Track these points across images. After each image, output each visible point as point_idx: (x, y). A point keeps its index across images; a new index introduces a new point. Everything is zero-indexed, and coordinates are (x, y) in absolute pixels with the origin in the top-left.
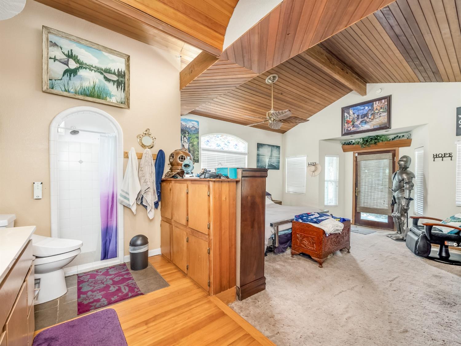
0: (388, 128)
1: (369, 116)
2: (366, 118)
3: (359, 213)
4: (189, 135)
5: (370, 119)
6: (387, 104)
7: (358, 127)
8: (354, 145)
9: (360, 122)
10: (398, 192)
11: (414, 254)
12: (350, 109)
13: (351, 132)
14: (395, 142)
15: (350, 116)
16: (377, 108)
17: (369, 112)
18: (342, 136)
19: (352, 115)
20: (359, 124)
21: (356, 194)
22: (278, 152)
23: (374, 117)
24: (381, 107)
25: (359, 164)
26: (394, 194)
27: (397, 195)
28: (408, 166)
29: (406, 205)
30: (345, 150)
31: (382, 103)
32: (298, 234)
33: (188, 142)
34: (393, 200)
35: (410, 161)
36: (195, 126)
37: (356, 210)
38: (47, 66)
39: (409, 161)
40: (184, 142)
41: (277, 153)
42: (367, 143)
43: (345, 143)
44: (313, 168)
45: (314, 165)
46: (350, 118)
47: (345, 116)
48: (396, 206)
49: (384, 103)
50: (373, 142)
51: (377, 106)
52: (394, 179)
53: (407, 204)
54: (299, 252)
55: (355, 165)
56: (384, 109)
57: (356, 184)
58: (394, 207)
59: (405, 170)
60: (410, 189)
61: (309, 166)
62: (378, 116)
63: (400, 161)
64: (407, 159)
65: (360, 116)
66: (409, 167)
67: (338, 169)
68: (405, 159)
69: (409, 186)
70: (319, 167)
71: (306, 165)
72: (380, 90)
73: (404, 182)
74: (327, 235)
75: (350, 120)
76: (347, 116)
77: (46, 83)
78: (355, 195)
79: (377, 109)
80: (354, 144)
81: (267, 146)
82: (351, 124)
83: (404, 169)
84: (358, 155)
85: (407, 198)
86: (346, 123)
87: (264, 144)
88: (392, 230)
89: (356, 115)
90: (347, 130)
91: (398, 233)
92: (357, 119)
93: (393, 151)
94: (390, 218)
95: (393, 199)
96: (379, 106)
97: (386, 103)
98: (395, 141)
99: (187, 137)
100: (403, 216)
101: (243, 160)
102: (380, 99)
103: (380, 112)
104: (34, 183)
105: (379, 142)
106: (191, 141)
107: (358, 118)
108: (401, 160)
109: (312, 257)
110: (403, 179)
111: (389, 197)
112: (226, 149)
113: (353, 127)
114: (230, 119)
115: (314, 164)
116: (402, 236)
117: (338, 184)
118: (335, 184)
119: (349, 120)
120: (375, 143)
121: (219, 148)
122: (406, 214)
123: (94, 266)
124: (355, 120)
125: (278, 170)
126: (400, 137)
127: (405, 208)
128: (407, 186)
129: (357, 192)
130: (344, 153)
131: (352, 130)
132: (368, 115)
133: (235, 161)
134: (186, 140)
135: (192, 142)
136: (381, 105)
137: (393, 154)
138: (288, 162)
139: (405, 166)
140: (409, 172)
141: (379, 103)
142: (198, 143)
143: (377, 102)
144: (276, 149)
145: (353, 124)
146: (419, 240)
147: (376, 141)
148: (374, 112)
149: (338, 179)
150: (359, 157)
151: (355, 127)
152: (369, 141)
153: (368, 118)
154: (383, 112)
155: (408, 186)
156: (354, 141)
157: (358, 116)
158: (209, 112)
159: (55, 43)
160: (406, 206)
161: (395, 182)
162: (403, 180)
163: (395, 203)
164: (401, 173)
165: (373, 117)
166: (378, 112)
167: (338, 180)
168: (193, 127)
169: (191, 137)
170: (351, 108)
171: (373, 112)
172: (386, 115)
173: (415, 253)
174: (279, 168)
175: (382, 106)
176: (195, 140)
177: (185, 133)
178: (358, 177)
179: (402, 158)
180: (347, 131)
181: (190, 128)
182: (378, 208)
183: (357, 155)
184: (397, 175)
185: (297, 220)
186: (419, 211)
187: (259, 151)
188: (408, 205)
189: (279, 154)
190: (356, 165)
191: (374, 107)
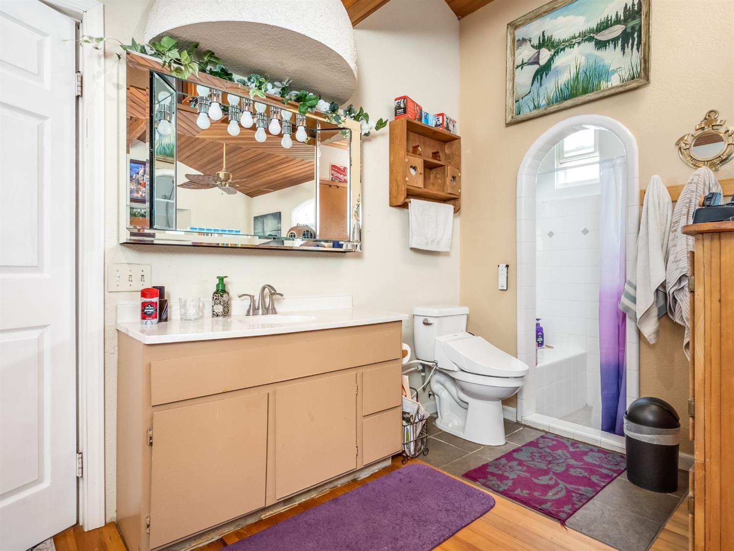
38: (512, 82)
77: (511, 109)
104: (499, 266)
123: (578, 432)
159: (523, 39)
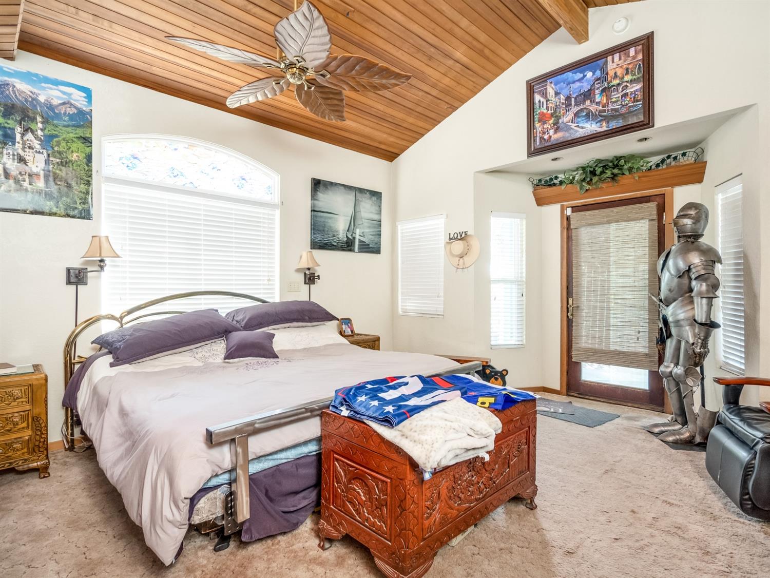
0: (647, 124)
1: (597, 96)
2: (588, 102)
3: (578, 364)
4: (49, 127)
5: (598, 103)
6: (643, 59)
7: (569, 128)
8: (563, 187)
9: (573, 115)
10: (677, 304)
11: (738, 510)
12: (548, 84)
13: (550, 144)
14: (663, 172)
15: (547, 101)
16: (615, 73)
17: (597, 86)
18: (528, 157)
19: (553, 99)
20: (572, 122)
21: (569, 314)
22: (376, 208)
23: (608, 98)
24: (627, 69)
25: (577, 236)
26: (664, 312)
27: (672, 315)
28: (700, 232)
29: (700, 341)
30: (540, 202)
31: (629, 56)
32: (337, 460)
33: (45, 151)
34: (661, 328)
35: (707, 217)
36: (73, 102)
37: (569, 356)
39: (704, 217)
40: (27, 150)
41: (374, 209)
42: (594, 178)
43: (540, 181)
44: (458, 246)
45: (462, 237)
46: (547, 108)
47: (537, 101)
48: (670, 345)
49: (634, 58)
50: (609, 173)
51: (615, 66)
52: (665, 268)
53: (703, 340)
54: (339, 532)
55: (565, 240)
56: (635, 75)
57: (569, 289)
58: (664, 349)
59: (693, 243)
60: (712, 295)
61: (452, 241)
62: (620, 95)
63: (678, 217)
64: (698, 212)
65: (573, 99)
66: (704, 233)
67: (524, 250)
68: (692, 212)
69: (708, 285)
70: (475, 243)
71: (443, 239)
72: (624, 21)
73: (693, 277)
74: (427, 476)
75: (549, 112)
76: (540, 101)
78: (568, 317)
79: (616, 76)
80: (561, 183)
81: (342, 187)
82: (551, 121)
83: (691, 239)
84: (573, 212)
85: (704, 321)
86: (539, 121)
87: (331, 184)
88: (660, 408)
89: (562, 97)
90: (542, 138)
91: (676, 421)
92: (566, 106)
93: (657, 199)
94: (655, 377)
95: (661, 325)
96: (621, 67)
97: (640, 57)
98: (663, 169)
99: (40, 133)
100: (692, 375)
101: (264, 223)
102: (622, 48)
103: (625, 84)
105: (623, 174)
106: (56, 149)
107: (568, 104)
108: (682, 213)
109: (377, 560)
110: (689, 266)
111: (651, 322)
112: (205, 185)
113: (557, 130)
114: (212, 97)
115: (463, 235)
116: (687, 431)
117: (525, 290)
118: (518, 289)
119: (545, 111)
120: (613, 178)
121: (179, 182)
122: (698, 369)
124: (560, 112)
125: (378, 255)
126: (675, 158)
127: (698, 350)
128: (701, 285)
129: (571, 309)
130: (539, 207)
131: (552, 139)
132: (595, 95)
133: (236, 224)
134: (36, 144)
135: (60, 153)
136: (625, 62)
137: (658, 205)
138: (402, 233)
139: (693, 230)
140: (705, 247)
141: (620, 59)
142: (89, 158)
143: (617, 56)
144: (370, 198)
145: (556, 123)
146: (756, 462)
147: (616, 171)
148: (608, 83)
149: (524, 275)
150: (576, 218)
151: (562, 130)
152: (598, 172)
153: (592, 101)
154: (631, 81)
155: (704, 287)
156: (561, 177)
157: (568, 98)
158: (124, 60)
160: (699, 344)
161: (667, 279)
162: (689, 270)
163: (668, 337)
164: (684, 251)
165: (607, 100)
166: (619, 84)
167: (524, 280)
168: (64, 104)
169: (56, 136)
170: (550, 80)
171: (606, 85)
172: (641, 88)
173: (742, 506)
174: (380, 250)
175: (630, 66)
176: (75, 145)
177: (33, 120)
178: (574, 269)
179: (683, 209)
180: (541, 141)
181: (51, 105)
182: (625, 350)
183: (569, 212)
184: (671, 256)
185: (336, 408)
186: (731, 359)
187: (315, 200)
188: (704, 345)
189: (380, 213)
190: (569, 238)
191: (609, 72)
